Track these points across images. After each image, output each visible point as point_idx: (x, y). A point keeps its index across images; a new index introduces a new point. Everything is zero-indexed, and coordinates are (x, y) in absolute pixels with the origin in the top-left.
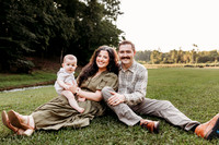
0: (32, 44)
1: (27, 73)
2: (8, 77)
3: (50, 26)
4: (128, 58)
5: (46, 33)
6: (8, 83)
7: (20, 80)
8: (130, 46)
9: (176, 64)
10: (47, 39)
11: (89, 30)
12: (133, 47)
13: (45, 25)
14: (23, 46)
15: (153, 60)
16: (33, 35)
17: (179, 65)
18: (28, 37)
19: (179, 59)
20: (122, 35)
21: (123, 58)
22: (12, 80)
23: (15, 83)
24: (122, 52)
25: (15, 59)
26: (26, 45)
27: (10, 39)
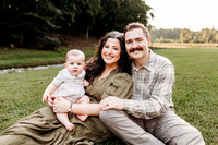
0: (58, 21)
1: (53, 50)
2: (35, 53)
3: (76, 2)
4: (140, 49)
5: (72, 8)
6: (34, 60)
7: (46, 56)
9: (206, 44)
10: (74, 15)
11: (116, 6)
13: (71, 1)
14: (49, 23)
15: (182, 39)
16: (59, 11)
17: (210, 44)
18: (54, 14)
19: (211, 39)
20: (150, 11)
21: (133, 50)
22: (39, 56)
23: (41, 60)
24: (130, 41)
25: (42, 35)
26: (52, 21)
27: (36, 15)
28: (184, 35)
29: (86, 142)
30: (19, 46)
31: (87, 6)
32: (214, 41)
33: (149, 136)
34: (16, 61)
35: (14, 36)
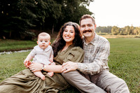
0: (34, 21)
1: (31, 40)
3: (45, 10)
4: (90, 31)
5: (43, 14)
6: (19, 46)
7: (26, 44)
8: (90, 20)
9: (128, 36)
10: (44, 18)
11: (71, 12)
12: (93, 21)
13: (42, 9)
14: (28, 23)
15: (113, 33)
16: (35, 15)
17: (130, 36)
18: (31, 17)
19: (131, 32)
20: (93, 15)
21: (85, 32)
22: (22, 44)
23: (23, 46)
24: (84, 26)
25: (23, 31)
26: (30, 22)
27: (20, 18)
28: (114, 30)
29: (53, 90)
30: (8, 38)
31: (53, 12)
32: (133, 34)
33: (93, 85)
34: (6, 47)
35: (6, 31)
